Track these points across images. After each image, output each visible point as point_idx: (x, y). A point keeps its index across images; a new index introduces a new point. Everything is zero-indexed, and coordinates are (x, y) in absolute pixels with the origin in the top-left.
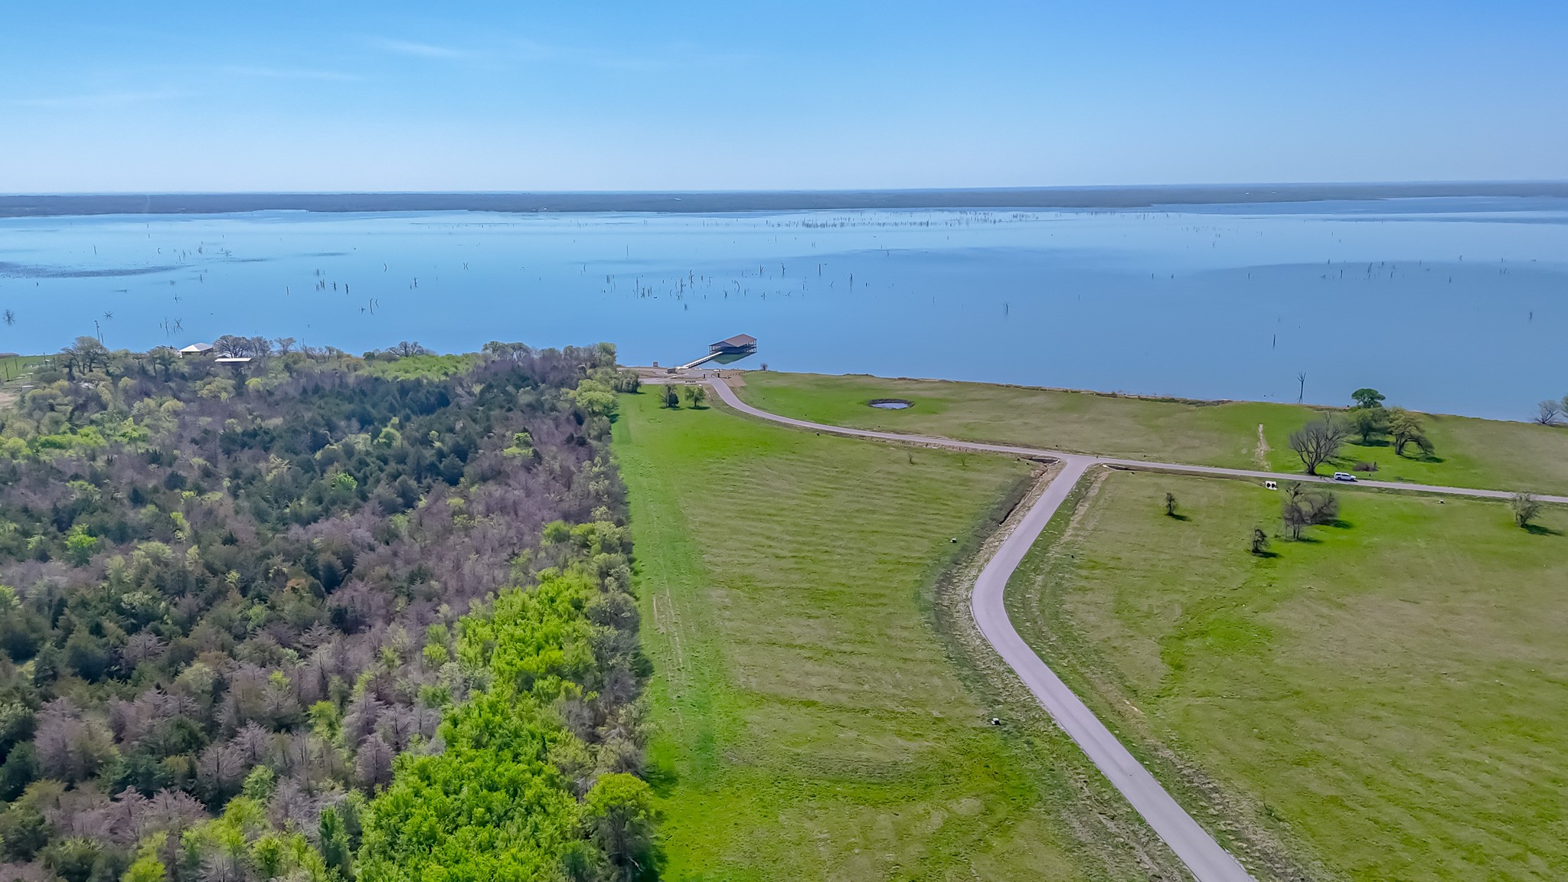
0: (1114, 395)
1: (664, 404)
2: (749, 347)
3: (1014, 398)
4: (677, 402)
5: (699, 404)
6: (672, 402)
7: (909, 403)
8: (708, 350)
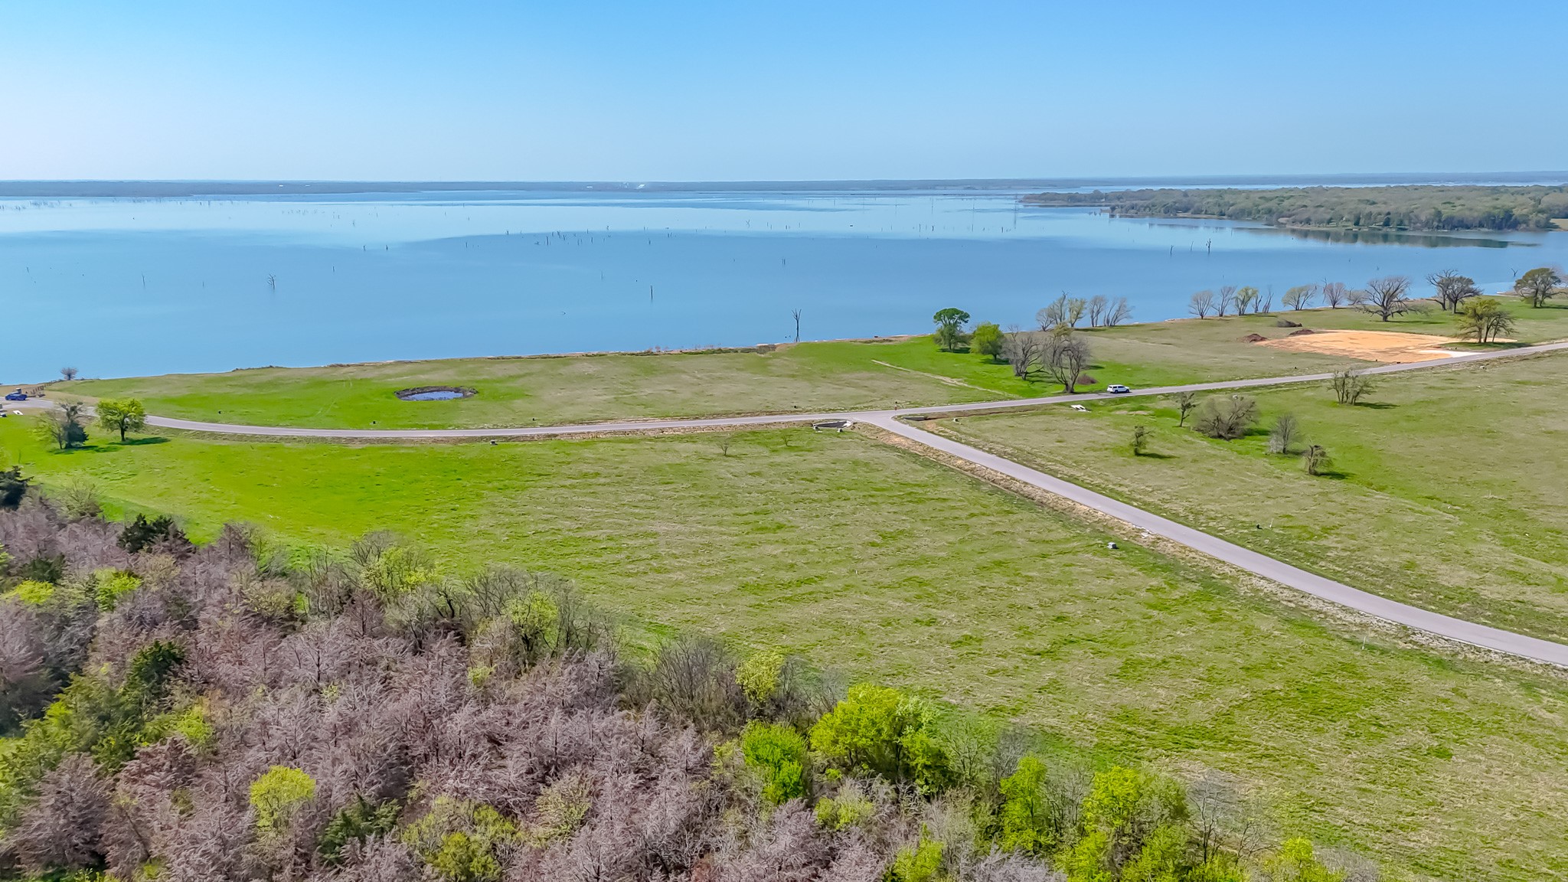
4: (84, 438)
5: (130, 434)
6: (73, 438)
7: (457, 390)
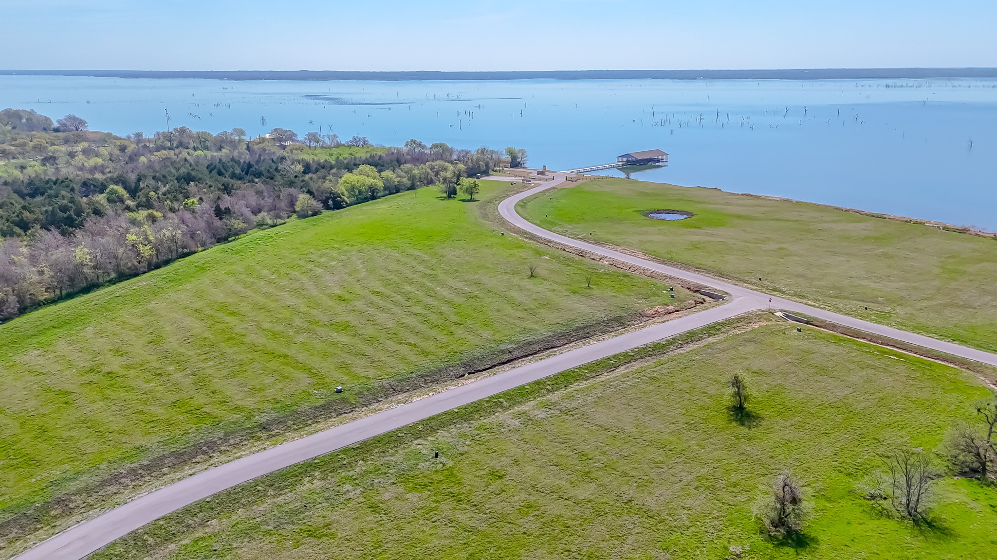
0: (963, 231)
1: (445, 195)
2: (658, 161)
3: (832, 222)
4: (456, 194)
5: (474, 197)
6: (451, 193)
8: (617, 160)
